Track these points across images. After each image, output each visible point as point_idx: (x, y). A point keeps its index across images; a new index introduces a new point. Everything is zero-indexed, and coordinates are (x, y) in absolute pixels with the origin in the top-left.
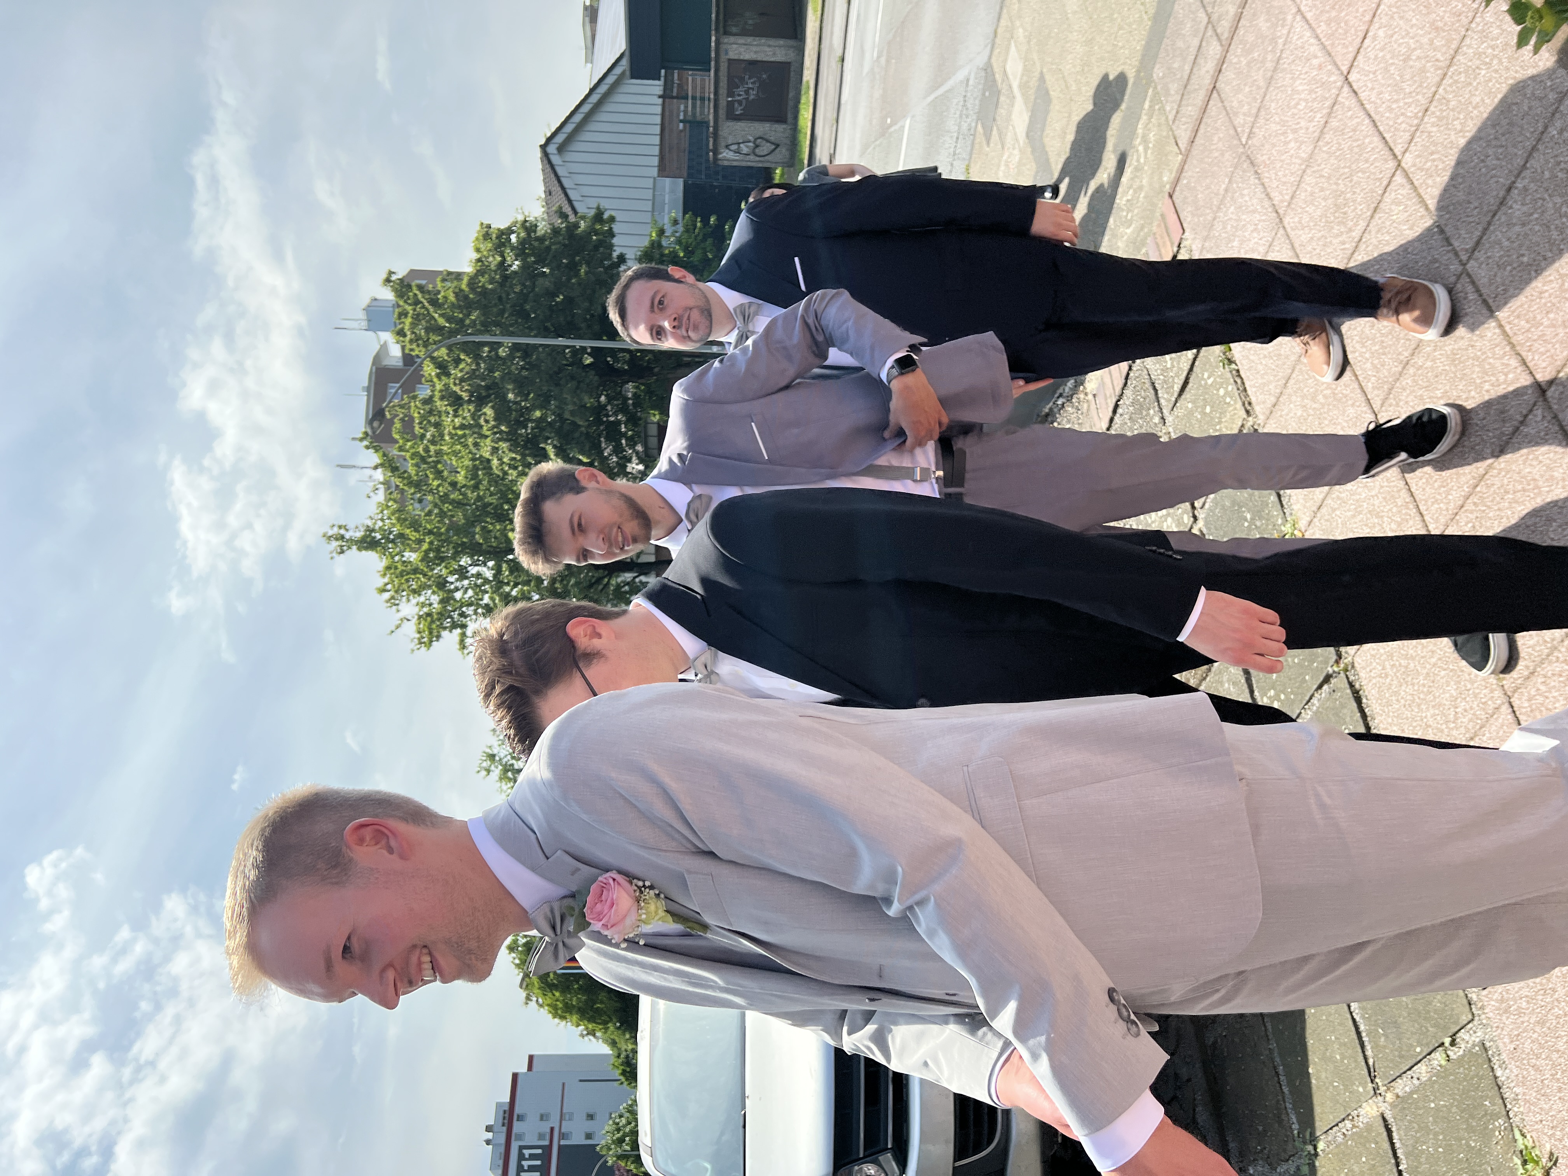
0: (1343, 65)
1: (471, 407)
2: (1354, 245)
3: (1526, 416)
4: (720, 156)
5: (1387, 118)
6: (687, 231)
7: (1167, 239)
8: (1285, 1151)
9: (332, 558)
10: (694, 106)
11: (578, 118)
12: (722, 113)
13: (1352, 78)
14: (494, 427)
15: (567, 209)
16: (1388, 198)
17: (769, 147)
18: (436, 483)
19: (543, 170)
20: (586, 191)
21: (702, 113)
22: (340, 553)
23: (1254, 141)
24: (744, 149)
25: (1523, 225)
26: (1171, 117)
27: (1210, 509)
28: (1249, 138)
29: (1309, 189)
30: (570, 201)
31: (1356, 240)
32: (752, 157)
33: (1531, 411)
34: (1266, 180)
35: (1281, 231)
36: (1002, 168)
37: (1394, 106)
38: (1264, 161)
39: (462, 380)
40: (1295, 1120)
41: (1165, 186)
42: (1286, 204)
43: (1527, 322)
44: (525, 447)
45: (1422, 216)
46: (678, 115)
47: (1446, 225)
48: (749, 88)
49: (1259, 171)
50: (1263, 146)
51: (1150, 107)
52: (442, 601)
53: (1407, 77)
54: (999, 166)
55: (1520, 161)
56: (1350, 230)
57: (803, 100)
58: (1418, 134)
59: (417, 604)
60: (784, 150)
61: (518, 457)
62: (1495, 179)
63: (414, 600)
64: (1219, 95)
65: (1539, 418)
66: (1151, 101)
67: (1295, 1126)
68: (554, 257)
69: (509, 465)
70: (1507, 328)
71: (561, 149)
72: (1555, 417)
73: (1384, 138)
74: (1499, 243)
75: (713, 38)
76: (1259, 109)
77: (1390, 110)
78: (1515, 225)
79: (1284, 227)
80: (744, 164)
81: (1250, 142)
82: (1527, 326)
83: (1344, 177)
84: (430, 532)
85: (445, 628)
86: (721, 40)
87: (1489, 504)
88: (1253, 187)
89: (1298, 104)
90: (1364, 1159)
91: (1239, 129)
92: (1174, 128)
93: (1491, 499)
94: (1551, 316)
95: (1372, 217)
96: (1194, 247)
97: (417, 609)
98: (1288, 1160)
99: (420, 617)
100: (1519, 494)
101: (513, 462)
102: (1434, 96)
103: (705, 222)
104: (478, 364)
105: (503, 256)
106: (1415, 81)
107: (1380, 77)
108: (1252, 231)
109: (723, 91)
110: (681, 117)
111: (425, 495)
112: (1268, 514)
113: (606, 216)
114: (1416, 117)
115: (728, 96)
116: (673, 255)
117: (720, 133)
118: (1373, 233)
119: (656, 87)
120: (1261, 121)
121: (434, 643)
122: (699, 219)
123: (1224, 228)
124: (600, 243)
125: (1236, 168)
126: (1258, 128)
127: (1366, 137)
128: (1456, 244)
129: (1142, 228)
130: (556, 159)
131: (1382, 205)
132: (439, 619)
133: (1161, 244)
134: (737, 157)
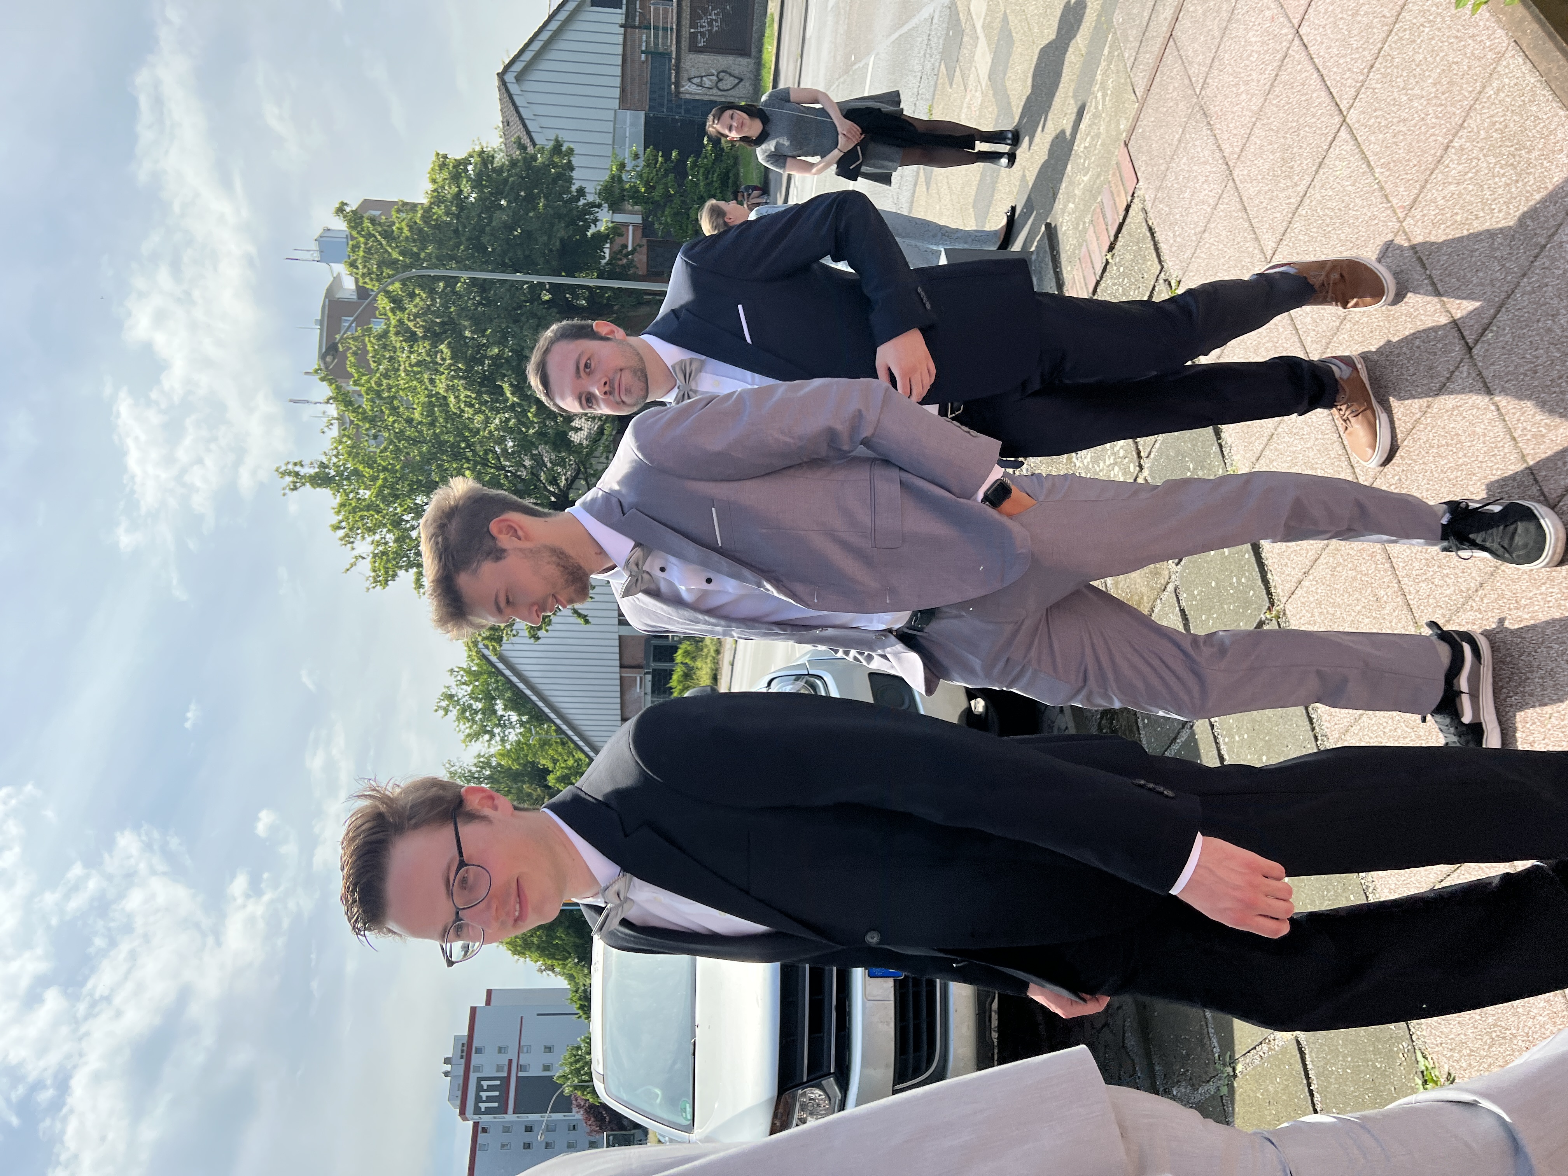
0: (1294, 18)
1: (427, 344)
2: (1299, 199)
3: (1453, 372)
4: (682, 89)
5: (1335, 73)
6: (648, 165)
7: (1121, 187)
8: (1206, 1073)
9: (284, 495)
10: (656, 36)
11: (536, 46)
12: (685, 44)
13: (1302, 31)
14: (451, 365)
15: (526, 141)
16: (1332, 153)
17: (733, 81)
18: (391, 419)
19: (500, 99)
20: (545, 122)
21: (664, 44)
22: (293, 490)
23: (1208, 92)
24: (707, 82)
25: (1458, 183)
26: (1129, 65)
27: (1155, 459)
28: (1202, 88)
29: (1258, 142)
30: (528, 133)
31: (1301, 194)
32: (715, 91)
33: (1457, 367)
34: (1217, 131)
35: (1231, 183)
36: (965, 110)
37: (1341, 61)
38: (1216, 112)
39: (416, 316)
40: (1216, 1045)
41: (1121, 134)
42: (1236, 156)
43: (1458, 280)
44: (481, 384)
45: (1364, 173)
46: (640, 46)
47: (1386, 182)
48: (712, 20)
49: (1212, 122)
50: (1216, 97)
51: (1109, 53)
52: (396, 541)
53: (1355, 32)
54: (961, 108)
55: (1458, 120)
56: (1296, 185)
57: (768, 32)
58: (1363, 90)
59: (372, 543)
60: (747, 85)
61: (473, 396)
62: (1434, 138)
63: (369, 539)
64: (1175, 44)
65: (1465, 374)
66: (1110, 47)
67: (1217, 1050)
68: (512, 188)
69: (465, 402)
70: (1439, 286)
71: (519, 78)
72: (1480, 374)
73: (1331, 93)
74: (1434, 200)
76: (1213, 60)
77: (1338, 65)
78: (1450, 183)
79: (1233, 180)
80: (706, 98)
81: (1203, 92)
82: (1458, 284)
83: (1291, 131)
84: (385, 469)
85: (401, 568)
87: (1414, 457)
88: (1205, 138)
89: (1250, 55)
90: (1278, 1080)
91: (1193, 79)
92: (1132, 76)
93: (1417, 452)
94: (1480, 274)
95: (1317, 172)
96: (1147, 197)
97: (372, 548)
98: (1208, 1081)
99: (375, 556)
100: (1442, 449)
101: (468, 400)
102: (1379, 53)
103: (667, 157)
104: (433, 300)
105: (458, 187)
106: (1363, 37)
107: (1329, 32)
108: (1203, 183)
109: (686, 22)
110: (644, 48)
111: (380, 431)
112: (1209, 464)
113: (564, 149)
114: (1362, 74)
115: (691, 28)
116: (633, 189)
117: (682, 65)
118: (1317, 188)
119: (617, 16)
120: (1215, 72)
121: (390, 583)
122: (660, 154)
123: (1177, 178)
124: (559, 176)
125: (1189, 118)
126: (1212, 78)
127: (1314, 91)
128: (1394, 201)
129: (1099, 175)
130: (514, 88)
131: (1326, 161)
132: (394, 559)
133: (1115, 192)
134: (699, 90)
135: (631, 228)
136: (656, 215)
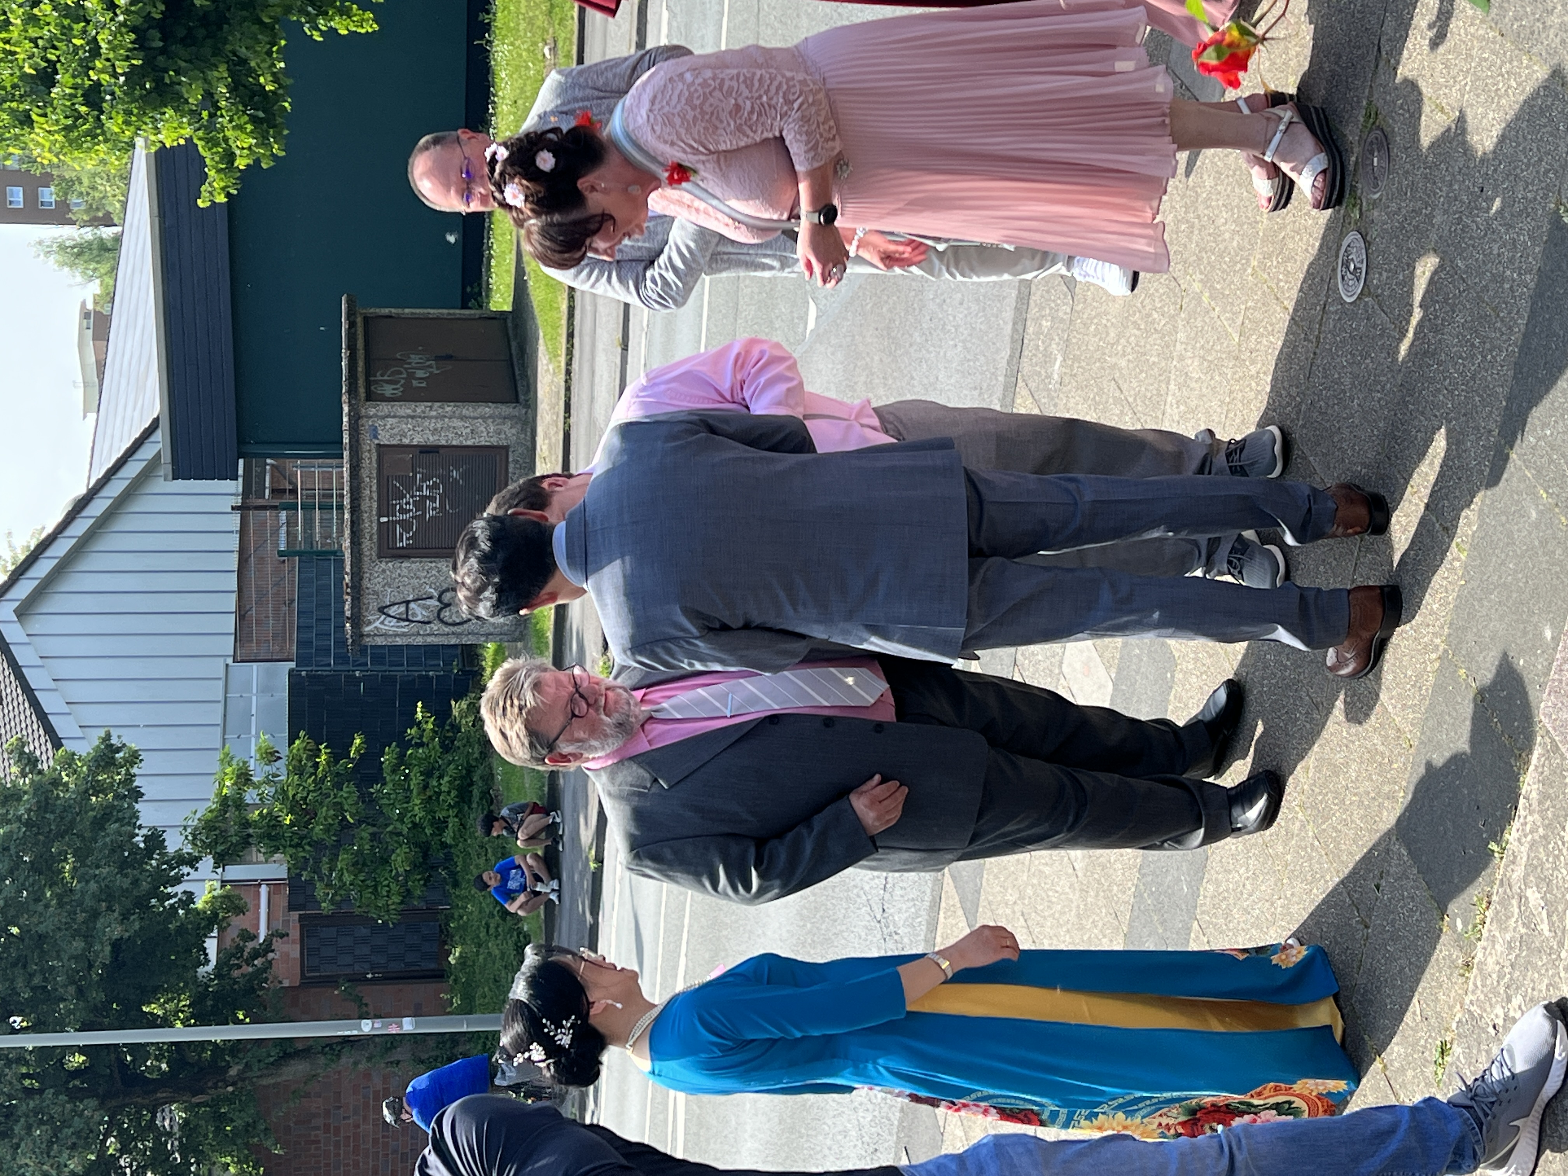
4: (367, 629)
6: (298, 772)
10: (308, 523)
11: (62, 548)
12: (369, 546)
15: (38, 743)
21: (327, 536)
24: (418, 611)
30: (42, 717)
32: (435, 627)
46: (276, 541)
48: (424, 498)
71: (25, 611)
75: (346, 409)
80: (419, 641)
86: (363, 412)
103: (339, 750)
109: (370, 503)
110: (282, 548)
113: (120, 754)
115: (380, 515)
116: (268, 821)
117: (365, 583)
119: (225, 493)
122: (324, 747)
130: (12, 632)
134: (404, 628)
135: (264, 890)
136: (316, 870)
